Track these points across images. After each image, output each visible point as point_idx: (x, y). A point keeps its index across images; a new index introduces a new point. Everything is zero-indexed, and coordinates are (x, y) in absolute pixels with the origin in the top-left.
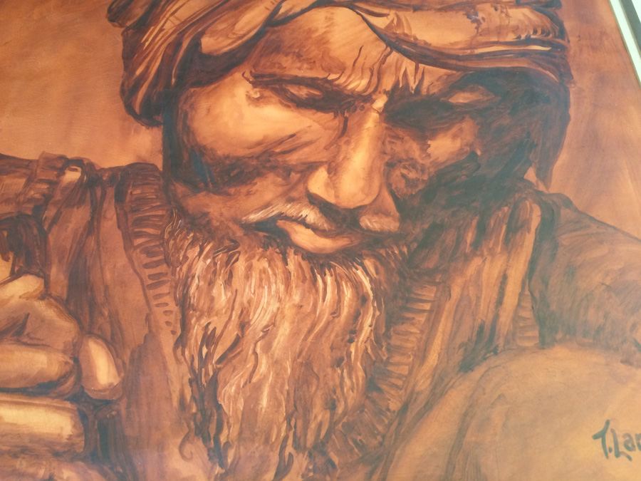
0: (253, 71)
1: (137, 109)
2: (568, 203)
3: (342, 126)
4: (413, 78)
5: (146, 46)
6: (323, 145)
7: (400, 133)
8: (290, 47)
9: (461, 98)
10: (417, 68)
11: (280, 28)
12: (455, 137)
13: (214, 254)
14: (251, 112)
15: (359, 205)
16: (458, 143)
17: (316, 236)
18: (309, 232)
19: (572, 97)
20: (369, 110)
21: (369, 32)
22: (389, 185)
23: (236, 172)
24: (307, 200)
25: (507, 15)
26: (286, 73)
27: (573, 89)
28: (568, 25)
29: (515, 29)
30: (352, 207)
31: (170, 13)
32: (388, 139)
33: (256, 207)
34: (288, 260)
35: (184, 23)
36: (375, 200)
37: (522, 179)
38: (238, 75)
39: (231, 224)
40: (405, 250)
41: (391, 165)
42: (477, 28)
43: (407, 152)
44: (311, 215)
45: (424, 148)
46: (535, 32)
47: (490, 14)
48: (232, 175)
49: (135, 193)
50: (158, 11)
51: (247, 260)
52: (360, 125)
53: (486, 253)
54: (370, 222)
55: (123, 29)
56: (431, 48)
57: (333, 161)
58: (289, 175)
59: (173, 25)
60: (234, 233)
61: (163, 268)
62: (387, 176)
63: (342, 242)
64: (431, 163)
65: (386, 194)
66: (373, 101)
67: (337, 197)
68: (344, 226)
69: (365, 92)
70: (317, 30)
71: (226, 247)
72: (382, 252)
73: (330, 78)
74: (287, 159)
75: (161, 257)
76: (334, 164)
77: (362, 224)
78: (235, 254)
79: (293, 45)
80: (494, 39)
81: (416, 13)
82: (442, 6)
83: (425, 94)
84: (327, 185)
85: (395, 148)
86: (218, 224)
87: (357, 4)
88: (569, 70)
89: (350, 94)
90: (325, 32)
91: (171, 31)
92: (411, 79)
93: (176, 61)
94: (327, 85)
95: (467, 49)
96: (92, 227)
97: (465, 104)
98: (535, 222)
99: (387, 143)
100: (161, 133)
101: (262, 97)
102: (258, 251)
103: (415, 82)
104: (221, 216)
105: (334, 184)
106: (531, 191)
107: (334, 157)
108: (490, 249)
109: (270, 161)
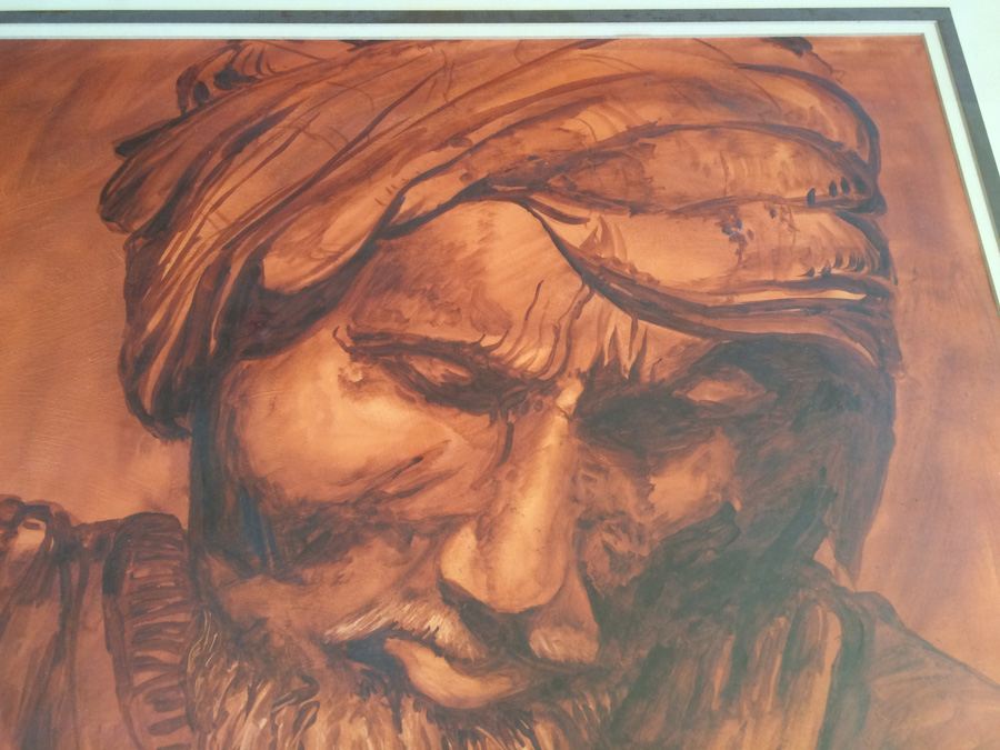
0: (352, 326)
1: (147, 403)
2: (887, 612)
3: (503, 441)
4: (627, 347)
5: (166, 271)
6: (470, 481)
7: (603, 459)
8: (418, 280)
9: (708, 392)
10: (634, 328)
11: (400, 240)
12: (696, 471)
13: (274, 706)
14: (345, 410)
15: (527, 606)
16: (703, 484)
17: (453, 672)
18: (441, 663)
19: (898, 397)
20: (550, 409)
21: (554, 252)
22: (582, 566)
23: (316, 534)
24: (440, 595)
25: (791, 226)
26: (408, 331)
27: (901, 381)
28: (895, 248)
29: (806, 256)
30: (517, 610)
31: (209, 206)
32: (582, 471)
33: (349, 610)
34: (403, 721)
35: (234, 226)
36: (556, 597)
37: (810, 562)
38: (325, 335)
39: (304, 644)
40: (607, 702)
41: (585, 525)
42: (739, 253)
43: (614, 498)
44: (444, 626)
45: (644, 491)
46: (839, 263)
47: (761, 224)
48: (310, 540)
49: (138, 575)
50: (190, 200)
51: (330, 722)
52: (534, 440)
53: (746, 712)
54: (549, 643)
55: (126, 237)
56: (658, 289)
57: (486, 514)
58: (409, 541)
59: (214, 231)
60: (310, 663)
61: (183, 735)
62: (579, 545)
63: (497, 687)
64: (654, 521)
65: (576, 584)
66: (557, 393)
67: (491, 587)
68: (503, 650)
69: (544, 373)
70: (464, 246)
71: (294, 692)
72: (567, 706)
73: (484, 344)
74: (407, 508)
75: (180, 712)
76: (487, 520)
77: (534, 646)
78: (308, 707)
79: (422, 275)
80: (768, 276)
81: (637, 217)
82: (682, 206)
83: (648, 380)
84: (475, 563)
85: (593, 490)
86: (282, 642)
87: (534, 197)
88: (896, 341)
89: (519, 376)
90: (479, 252)
91: (211, 243)
92: (624, 348)
93: (218, 305)
94: (479, 358)
95: (722, 294)
96: (61, 648)
97: (716, 403)
98: (832, 650)
99: (579, 478)
100: (188, 452)
101: (365, 381)
102: (351, 701)
103: (630, 358)
104: (288, 626)
105: (486, 561)
106: (824, 585)
107: (489, 505)
108: (753, 704)
109: (376, 512)
